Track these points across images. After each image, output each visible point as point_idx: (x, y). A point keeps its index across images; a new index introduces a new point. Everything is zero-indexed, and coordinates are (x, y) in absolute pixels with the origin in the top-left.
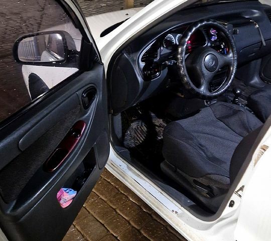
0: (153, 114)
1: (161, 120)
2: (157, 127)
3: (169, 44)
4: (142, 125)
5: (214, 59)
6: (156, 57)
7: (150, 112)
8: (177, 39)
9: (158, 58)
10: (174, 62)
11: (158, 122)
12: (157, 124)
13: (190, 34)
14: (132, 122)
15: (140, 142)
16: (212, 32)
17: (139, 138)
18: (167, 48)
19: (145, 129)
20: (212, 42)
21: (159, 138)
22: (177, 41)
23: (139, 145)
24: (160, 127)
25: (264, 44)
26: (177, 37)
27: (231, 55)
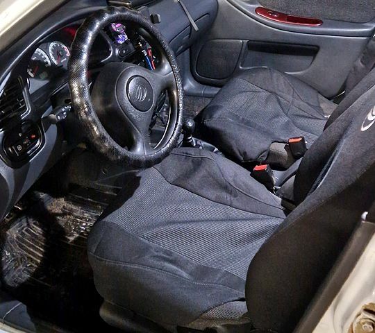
0: (43, 195)
1: (62, 200)
2: (58, 218)
3: (40, 67)
4: (28, 225)
5: (144, 83)
6: (25, 108)
7: (36, 192)
8: (51, 54)
9: (29, 110)
10: (67, 111)
11: (58, 205)
12: (58, 210)
13: (86, 47)
14: (8, 227)
15: (37, 263)
16: (116, 27)
17: (33, 254)
18: (37, 77)
19: (38, 230)
20: (121, 47)
21: (72, 239)
22: (52, 57)
23: (37, 270)
24: (64, 214)
25: (196, 28)
26: (50, 51)
27: (167, 67)
